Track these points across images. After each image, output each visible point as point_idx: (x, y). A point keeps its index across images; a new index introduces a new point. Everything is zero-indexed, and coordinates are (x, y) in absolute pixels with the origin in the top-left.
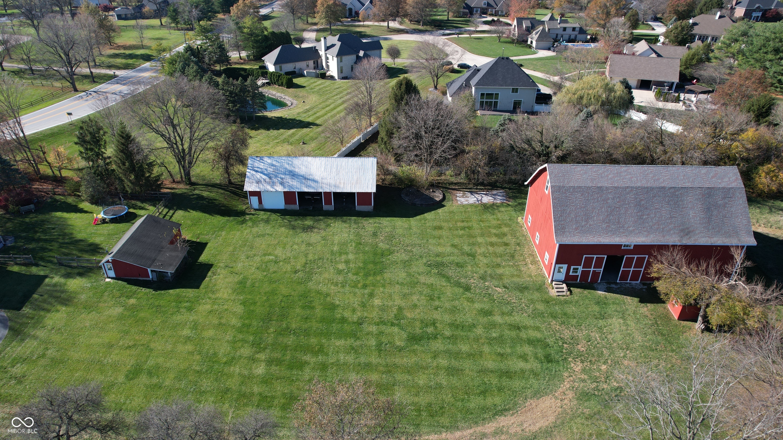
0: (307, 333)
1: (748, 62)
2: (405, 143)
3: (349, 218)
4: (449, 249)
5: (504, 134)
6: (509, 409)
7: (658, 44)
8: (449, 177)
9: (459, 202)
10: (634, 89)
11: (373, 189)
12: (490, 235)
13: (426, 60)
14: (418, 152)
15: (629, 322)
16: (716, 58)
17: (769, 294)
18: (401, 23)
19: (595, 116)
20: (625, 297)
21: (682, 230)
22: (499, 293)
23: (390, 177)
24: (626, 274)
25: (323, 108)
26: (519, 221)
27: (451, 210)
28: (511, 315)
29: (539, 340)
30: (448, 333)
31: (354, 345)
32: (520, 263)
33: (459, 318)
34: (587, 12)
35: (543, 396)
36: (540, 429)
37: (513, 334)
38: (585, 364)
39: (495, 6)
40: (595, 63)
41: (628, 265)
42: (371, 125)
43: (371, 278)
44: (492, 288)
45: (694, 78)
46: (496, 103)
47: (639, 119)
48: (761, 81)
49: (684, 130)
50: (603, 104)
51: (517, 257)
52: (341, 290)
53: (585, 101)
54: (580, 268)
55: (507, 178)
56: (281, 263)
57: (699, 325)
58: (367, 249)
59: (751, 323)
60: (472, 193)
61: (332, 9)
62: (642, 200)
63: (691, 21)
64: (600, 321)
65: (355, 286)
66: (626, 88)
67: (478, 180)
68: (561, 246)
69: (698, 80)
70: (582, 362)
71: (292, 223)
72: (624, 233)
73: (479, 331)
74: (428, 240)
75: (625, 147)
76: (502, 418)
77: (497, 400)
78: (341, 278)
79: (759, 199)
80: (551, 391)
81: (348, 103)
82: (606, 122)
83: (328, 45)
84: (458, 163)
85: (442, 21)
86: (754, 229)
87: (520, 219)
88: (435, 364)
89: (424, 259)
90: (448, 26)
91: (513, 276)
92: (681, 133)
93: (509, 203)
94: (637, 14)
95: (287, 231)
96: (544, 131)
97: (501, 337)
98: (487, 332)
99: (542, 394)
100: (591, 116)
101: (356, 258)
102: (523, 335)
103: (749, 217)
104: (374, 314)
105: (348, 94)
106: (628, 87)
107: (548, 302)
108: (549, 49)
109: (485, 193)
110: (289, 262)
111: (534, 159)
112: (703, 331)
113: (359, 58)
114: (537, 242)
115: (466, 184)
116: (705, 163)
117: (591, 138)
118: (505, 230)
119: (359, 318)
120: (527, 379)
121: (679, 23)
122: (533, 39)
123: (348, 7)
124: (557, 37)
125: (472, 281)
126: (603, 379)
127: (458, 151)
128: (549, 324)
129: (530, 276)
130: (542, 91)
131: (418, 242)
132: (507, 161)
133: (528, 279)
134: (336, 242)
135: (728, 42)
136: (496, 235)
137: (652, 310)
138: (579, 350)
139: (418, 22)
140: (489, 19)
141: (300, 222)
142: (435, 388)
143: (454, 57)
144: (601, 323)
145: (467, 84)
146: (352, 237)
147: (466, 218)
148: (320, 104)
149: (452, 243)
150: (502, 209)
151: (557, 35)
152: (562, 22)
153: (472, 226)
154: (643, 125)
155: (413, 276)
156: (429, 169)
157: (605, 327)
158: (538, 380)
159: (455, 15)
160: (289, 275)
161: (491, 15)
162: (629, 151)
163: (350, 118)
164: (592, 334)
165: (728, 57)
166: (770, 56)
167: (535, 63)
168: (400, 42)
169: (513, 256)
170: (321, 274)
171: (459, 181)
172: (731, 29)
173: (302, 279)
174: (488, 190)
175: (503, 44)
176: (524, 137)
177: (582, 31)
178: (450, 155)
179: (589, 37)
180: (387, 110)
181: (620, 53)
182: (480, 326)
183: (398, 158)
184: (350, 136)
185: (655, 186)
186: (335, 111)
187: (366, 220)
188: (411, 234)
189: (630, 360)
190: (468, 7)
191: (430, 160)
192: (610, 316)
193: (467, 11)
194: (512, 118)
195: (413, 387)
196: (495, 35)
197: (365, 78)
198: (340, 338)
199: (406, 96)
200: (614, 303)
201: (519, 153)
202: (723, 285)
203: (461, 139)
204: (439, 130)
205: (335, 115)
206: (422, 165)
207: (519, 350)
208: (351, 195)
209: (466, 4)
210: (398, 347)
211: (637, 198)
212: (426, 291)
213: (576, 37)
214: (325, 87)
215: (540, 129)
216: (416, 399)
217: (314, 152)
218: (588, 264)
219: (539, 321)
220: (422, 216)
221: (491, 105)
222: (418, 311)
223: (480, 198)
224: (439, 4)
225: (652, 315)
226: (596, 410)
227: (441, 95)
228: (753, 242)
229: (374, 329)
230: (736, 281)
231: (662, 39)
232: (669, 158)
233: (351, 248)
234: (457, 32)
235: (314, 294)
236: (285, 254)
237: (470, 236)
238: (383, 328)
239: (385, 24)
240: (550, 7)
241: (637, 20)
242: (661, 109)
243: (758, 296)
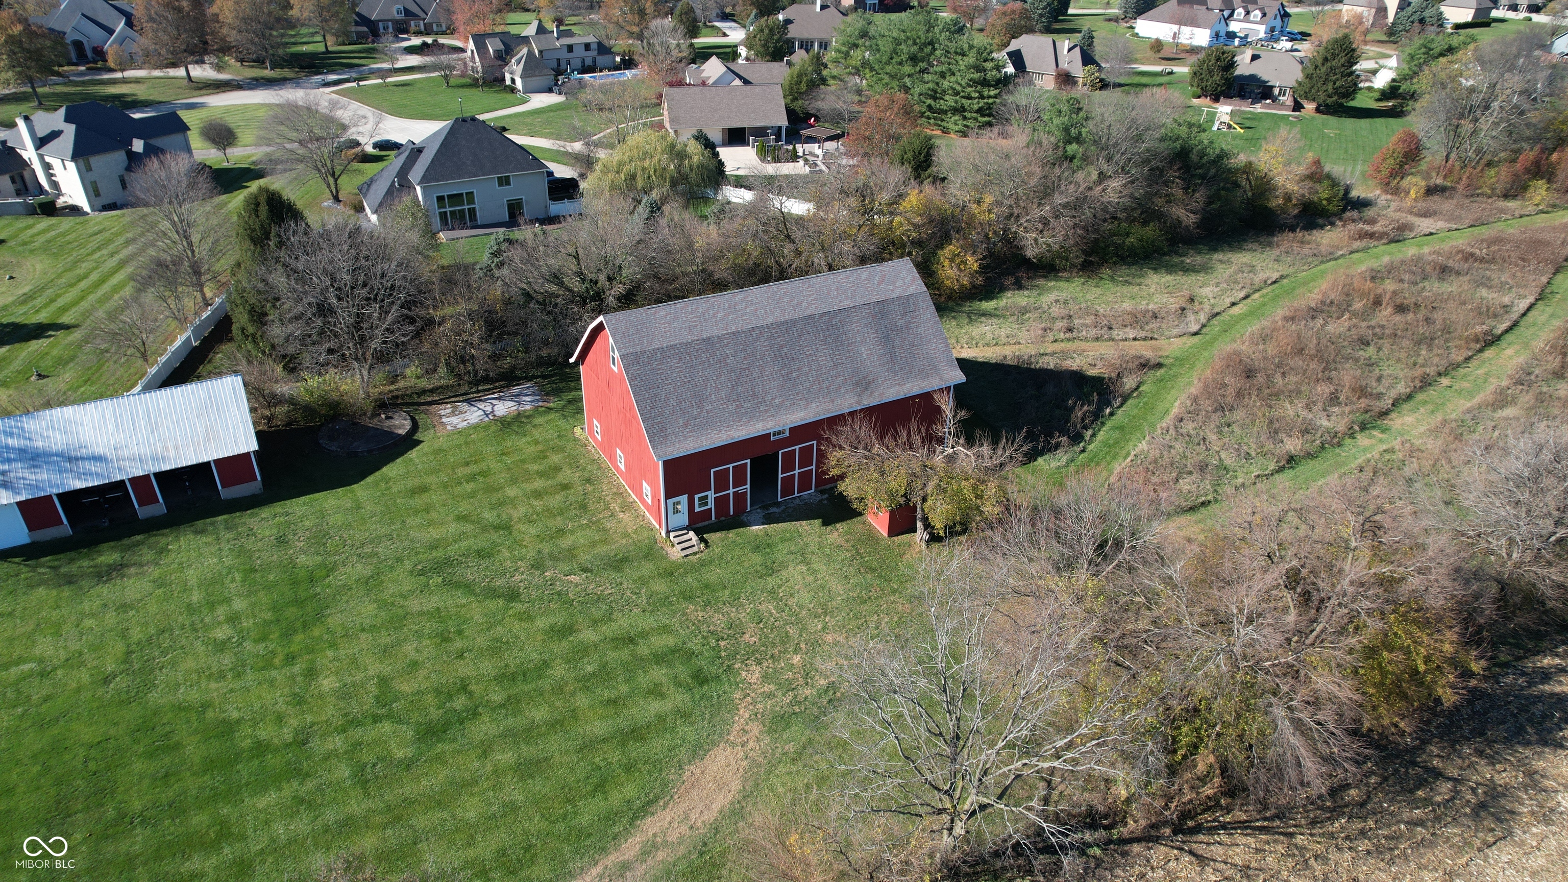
0: (177, 809)
1: (881, 80)
2: (296, 329)
3: (208, 520)
4: (453, 528)
5: (505, 271)
6: (657, 799)
7: (740, 61)
8: (414, 381)
9: (449, 427)
10: (720, 146)
11: (250, 445)
12: (528, 477)
13: (300, 142)
14: (332, 345)
15: (815, 566)
16: (834, 77)
17: (1002, 455)
18: (219, 68)
19: (666, 208)
20: (798, 523)
21: (857, 384)
22: (577, 585)
23: (281, 410)
24: (789, 481)
25: (72, 285)
26: (577, 435)
27: (436, 446)
28: (610, 620)
29: (674, 651)
30: (497, 697)
31: (302, 794)
32: (601, 516)
33: (513, 659)
34: (603, 11)
35: (709, 750)
36: (720, 812)
37: (624, 654)
38: (765, 664)
39: (423, 15)
40: (642, 107)
41: (789, 466)
42: (208, 304)
43: (299, 637)
44: (560, 580)
45: (809, 116)
46: (472, 212)
47: (741, 201)
48: (907, 111)
49: (818, 208)
50: (674, 183)
51: (591, 507)
52: (237, 685)
53: (640, 183)
54: (711, 495)
55: (533, 357)
56: (60, 672)
57: (920, 535)
58: (271, 577)
59: (990, 509)
60: (469, 402)
61: (26, 46)
62: (782, 346)
63: (781, 17)
64: (769, 579)
65: (268, 665)
66: (706, 148)
67: (476, 372)
68: (666, 464)
69: (817, 119)
70: (759, 663)
71: (63, 570)
72: (767, 411)
73: (559, 670)
74: (404, 522)
75: (731, 255)
76: (649, 820)
77: (630, 790)
78: (227, 660)
79: (950, 304)
80: (721, 735)
81: (135, 263)
82: (686, 215)
83: (41, 134)
84: (426, 347)
85: (313, 56)
86: (956, 354)
87: (578, 431)
88: (489, 768)
89: (407, 562)
90: (331, 65)
91: (593, 544)
92: (814, 214)
93: (549, 405)
94: (691, 10)
95: (54, 593)
96: (580, 252)
97: (604, 667)
98: (575, 668)
99: (706, 747)
100: (659, 209)
101: (253, 605)
102: (643, 650)
103: (946, 338)
104: (330, 712)
105: (128, 242)
106: (710, 145)
107: (671, 574)
108: (550, 91)
109: (496, 396)
110: (82, 664)
111: (576, 309)
112: (928, 542)
113: (134, 159)
114: (622, 467)
115: (453, 387)
116: (863, 260)
117: (668, 251)
118: (556, 458)
119: (297, 733)
120: (673, 730)
121: (763, 21)
122: (514, 73)
123: (69, 39)
124: (559, 65)
125: (518, 577)
126: (801, 681)
127: (419, 324)
128: (684, 614)
129: (626, 535)
130: (558, 175)
131: (384, 531)
132: (525, 323)
133: (624, 541)
134: (193, 582)
135: (844, 49)
136: (541, 474)
137: (847, 533)
138: (747, 645)
139: (259, 62)
140: (416, 41)
141: (85, 563)
142: (505, 815)
143: (361, 129)
144: (771, 581)
145: (403, 184)
146: (228, 561)
147: (471, 456)
148: (60, 276)
149: (456, 513)
150: (539, 420)
151: (558, 60)
152: (561, 34)
153: (489, 469)
154: (751, 210)
155: (393, 604)
156: (365, 373)
157: (780, 587)
158: (692, 724)
159: (340, 39)
160: (90, 694)
161: (418, 33)
162: (739, 261)
163: (149, 297)
164: (762, 607)
165: (850, 73)
166: (907, 69)
167: (528, 120)
168: (228, 109)
169: (584, 507)
170: (174, 664)
171: (437, 384)
172: (842, 27)
173: (128, 692)
174: (501, 389)
175: (456, 90)
176: (544, 270)
177: (603, 49)
178: (404, 335)
179: (618, 59)
180: (239, 265)
181: (681, 83)
182: (558, 661)
183: (292, 366)
184: (161, 339)
185: (796, 316)
186: (106, 288)
187: (252, 516)
188: (363, 519)
189: (835, 631)
190: (364, 20)
191: (364, 354)
192: (784, 566)
193: (365, 29)
194: (511, 237)
195: (457, 830)
196: (436, 74)
197: (161, 201)
198: (265, 789)
199: (274, 229)
200: (783, 540)
201: (543, 304)
202: (938, 460)
203: (421, 298)
204: (367, 289)
205: (107, 298)
206: (348, 368)
207: (643, 680)
208: (202, 469)
209: (359, 15)
210: (401, 761)
211: (773, 345)
212: (429, 626)
213: (594, 61)
214: (64, 234)
215: (571, 250)
216: (471, 853)
217: (75, 392)
218: (722, 483)
219: (664, 614)
220: (377, 474)
221: (464, 216)
222: (422, 673)
223: (489, 409)
224: (298, 19)
225: (847, 541)
226: (804, 739)
227: (352, 212)
228: (959, 377)
229: (337, 742)
230: (953, 447)
231: (743, 51)
232: (806, 261)
233: (234, 585)
234: (354, 75)
235: (170, 715)
236: (65, 647)
237: (491, 489)
238: (357, 733)
239: (181, 72)
240: (533, 7)
241: (695, 20)
242: (771, 177)
243: (988, 463)
